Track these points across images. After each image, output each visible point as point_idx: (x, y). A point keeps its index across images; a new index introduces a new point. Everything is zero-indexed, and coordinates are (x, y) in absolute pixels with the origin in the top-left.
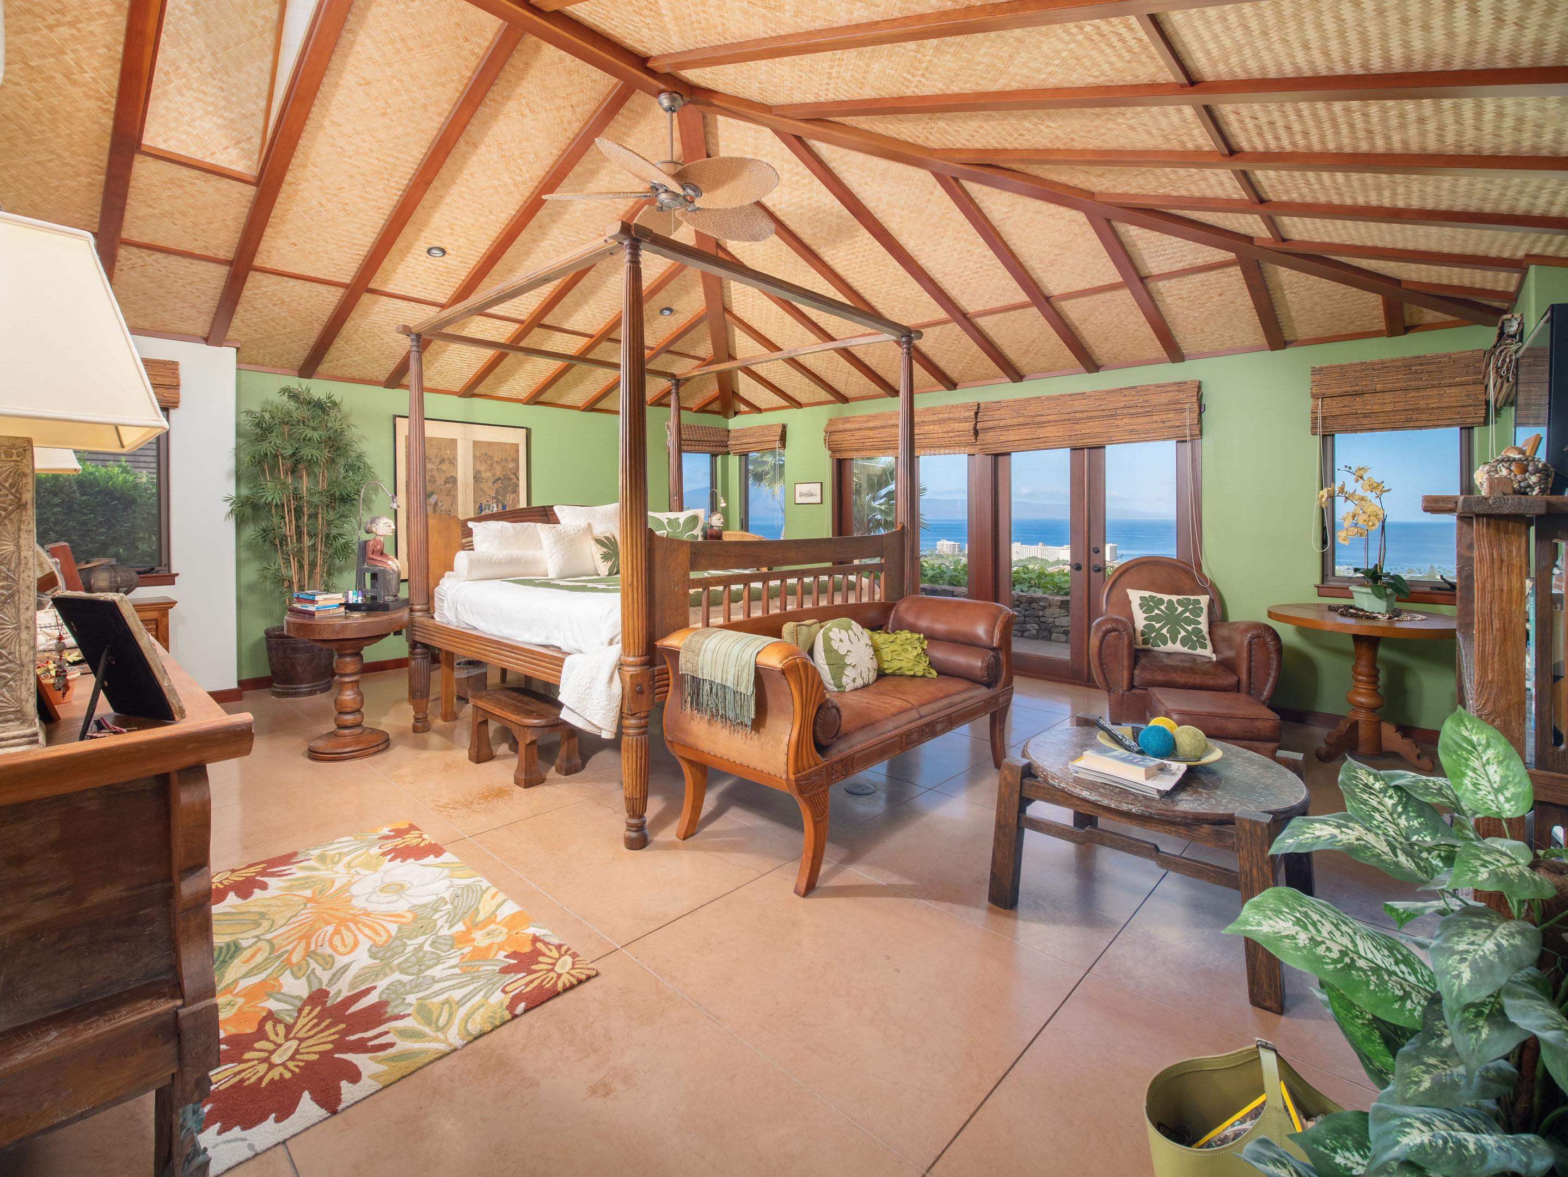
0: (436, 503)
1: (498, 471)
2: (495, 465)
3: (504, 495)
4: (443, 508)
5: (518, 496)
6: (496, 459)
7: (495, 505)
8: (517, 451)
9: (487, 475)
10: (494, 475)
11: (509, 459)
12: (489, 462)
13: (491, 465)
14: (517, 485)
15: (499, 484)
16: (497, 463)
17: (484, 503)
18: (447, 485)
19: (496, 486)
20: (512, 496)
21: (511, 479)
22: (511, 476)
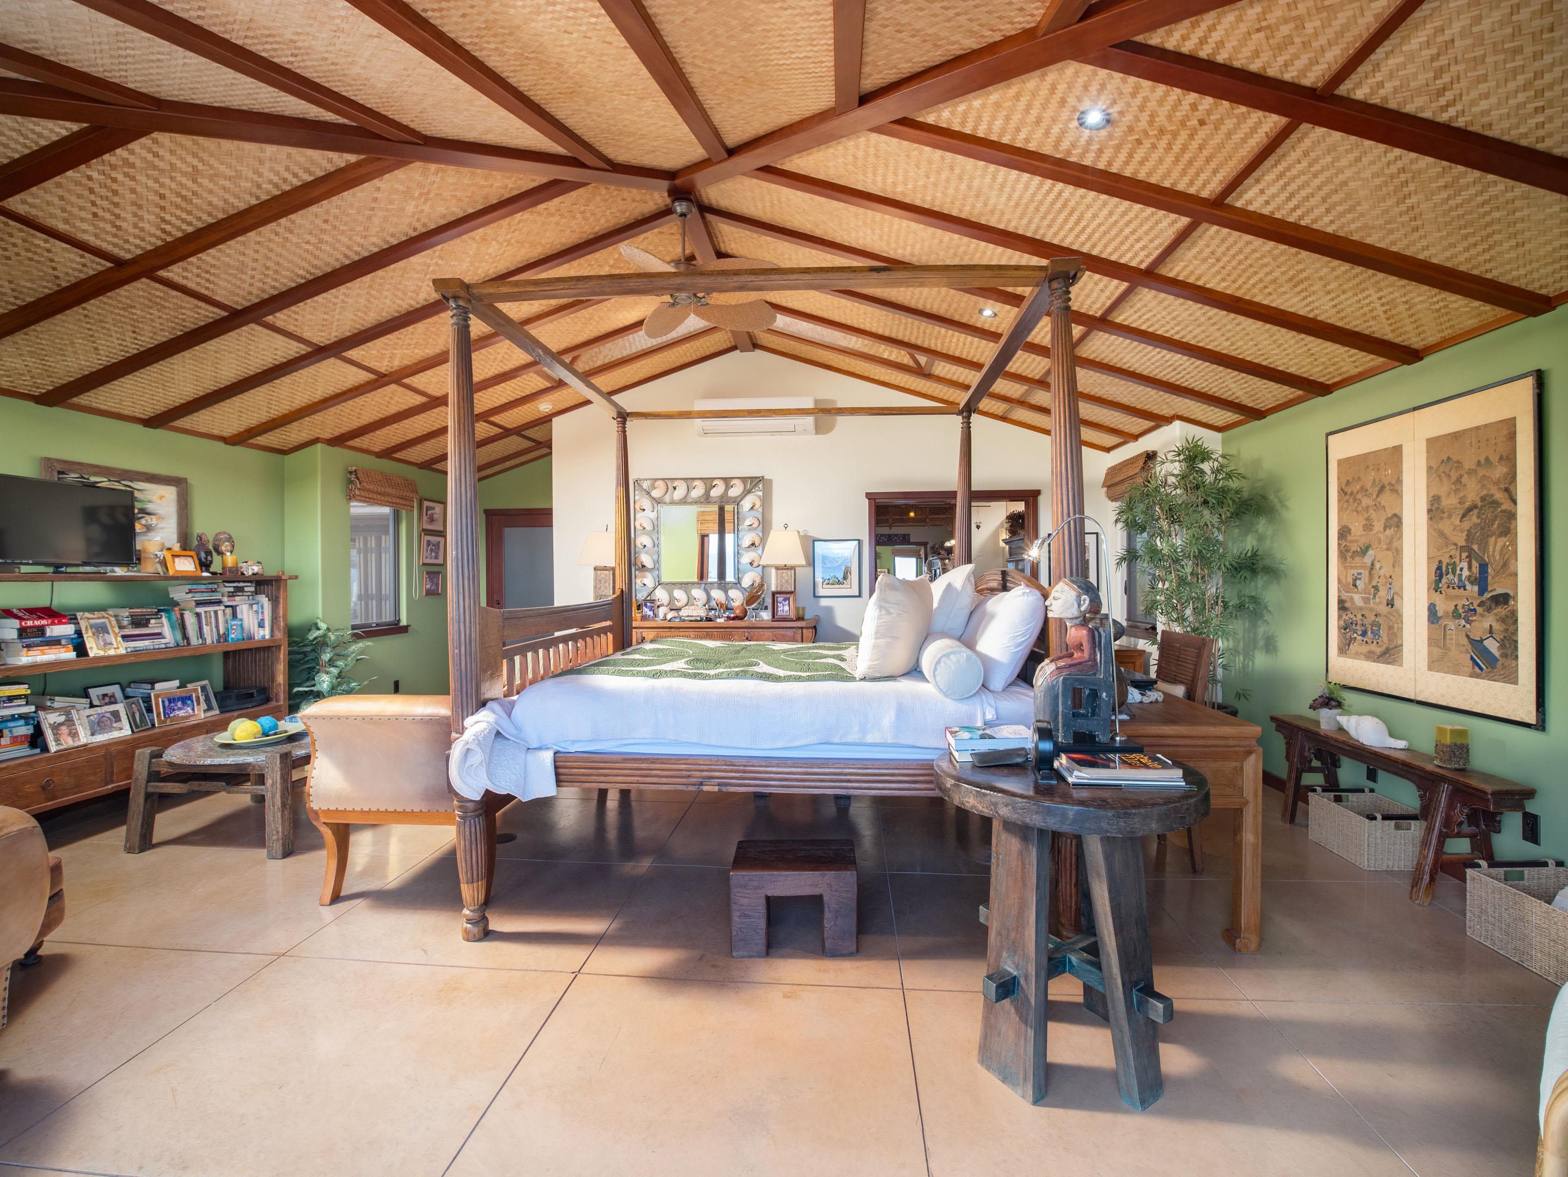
0: (1373, 564)
1: (1472, 493)
2: (1465, 479)
3: (1484, 545)
4: (1382, 573)
5: (1514, 543)
6: (1467, 467)
7: (1465, 565)
8: (1512, 436)
9: (1450, 502)
10: (1461, 502)
11: (1494, 458)
12: (1454, 476)
13: (1459, 481)
14: (1512, 516)
15: (1474, 518)
16: (1470, 472)
17: (1446, 560)
18: (1388, 532)
19: (1466, 525)
20: (1502, 541)
21: (1496, 504)
22: (1499, 496)
